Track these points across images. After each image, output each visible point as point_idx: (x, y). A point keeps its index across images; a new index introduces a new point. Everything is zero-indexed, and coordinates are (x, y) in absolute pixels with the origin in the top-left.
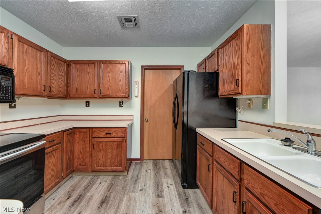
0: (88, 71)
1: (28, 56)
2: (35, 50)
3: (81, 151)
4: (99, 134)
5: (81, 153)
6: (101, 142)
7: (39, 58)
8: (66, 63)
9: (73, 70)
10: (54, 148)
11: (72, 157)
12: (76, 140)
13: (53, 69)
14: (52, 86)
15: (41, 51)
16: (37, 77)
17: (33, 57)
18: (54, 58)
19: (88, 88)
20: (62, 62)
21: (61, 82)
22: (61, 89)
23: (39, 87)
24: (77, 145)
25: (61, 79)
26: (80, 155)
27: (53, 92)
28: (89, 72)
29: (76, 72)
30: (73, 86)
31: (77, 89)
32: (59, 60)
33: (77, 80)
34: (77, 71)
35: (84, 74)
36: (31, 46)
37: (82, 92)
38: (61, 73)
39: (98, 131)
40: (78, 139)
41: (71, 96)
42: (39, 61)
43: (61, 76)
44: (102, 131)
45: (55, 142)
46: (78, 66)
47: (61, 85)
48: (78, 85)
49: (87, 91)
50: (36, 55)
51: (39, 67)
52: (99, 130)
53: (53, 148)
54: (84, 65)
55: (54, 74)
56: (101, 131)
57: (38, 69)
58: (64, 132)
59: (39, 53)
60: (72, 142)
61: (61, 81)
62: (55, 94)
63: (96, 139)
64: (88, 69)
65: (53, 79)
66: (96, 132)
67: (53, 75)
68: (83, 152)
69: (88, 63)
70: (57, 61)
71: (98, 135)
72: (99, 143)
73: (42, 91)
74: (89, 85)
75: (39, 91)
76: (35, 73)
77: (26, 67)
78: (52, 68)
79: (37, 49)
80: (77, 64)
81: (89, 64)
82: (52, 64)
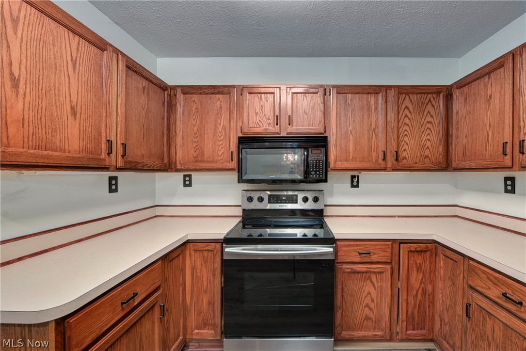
0: (489, 92)
1: (353, 110)
2: (365, 96)
3: (448, 304)
4: (484, 286)
5: (447, 311)
6: (490, 313)
7: (373, 107)
8: (441, 95)
9: (457, 104)
10: (371, 268)
11: (427, 305)
12: (438, 273)
13: (406, 116)
14: (403, 148)
15: (376, 93)
16: (370, 139)
17: (362, 108)
18: (407, 94)
19: (488, 140)
20: (430, 96)
21: (428, 137)
22: (427, 153)
23: (374, 154)
24: (441, 285)
25: (428, 131)
26: (445, 311)
27: (405, 161)
28: (491, 96)
29: (463, 107)
30: (459, 139)
31: (465, 148)
32: (420, 93)
33: (464, 125)
34: (465, 101)
35: (478, 105)
36: (358, 93)
37: (475, 153)
38: (429, 119)
39: (480, 273)
40: (442, 272)
41: (454, 165)
42: (373, 111)
43: (429, 125)
44: (493, 278)
45: (374, 258)
46: (466, 89)
47: (428, 143)
48: (466, 137)
49: (486, 150)
50: (368, 103)
51: (373, 122)
52: (484, 272)
53: (368, 266)
54: (479, 80)
55: (408, 125)
56: (488, 278)
57: (371, 125)
58: (400, 243)
59: (372, 99)
60: (428, 271)
61: (429, 134)
62: (411, 165)
63: (475, 295)
64: (489, 86)
65: (406, 135)
66: (477, 274)
67: (406, 127)
68: (450, 310)
69: (487, 70)
70: (414, 98)
71: (482, 287)
72: (484, 312)
73: (380, 161)
74: (490, 133)
75: (374, 161)
76: (366, 132)
77: (350, 128)
78: (404, 115)
79: (369, 93)
80: (465, 86)
81: (489, 73)
82: (403, 106)
